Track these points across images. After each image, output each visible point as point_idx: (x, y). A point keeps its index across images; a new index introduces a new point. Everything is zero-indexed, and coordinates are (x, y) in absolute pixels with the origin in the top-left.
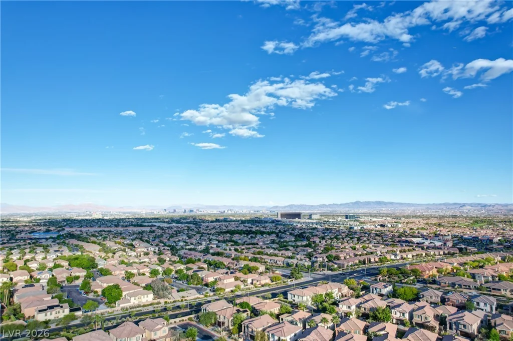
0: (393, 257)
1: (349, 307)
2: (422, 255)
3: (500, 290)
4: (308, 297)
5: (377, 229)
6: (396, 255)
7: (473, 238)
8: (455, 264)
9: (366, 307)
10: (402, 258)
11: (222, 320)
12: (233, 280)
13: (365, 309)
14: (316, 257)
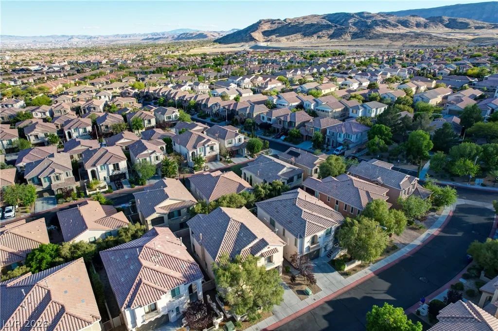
0: (12, 83)
2: (44, 78)
3: (112, 89)
6: (15, 81)
7: (86, 62)
8: (77, 80)
10: (23, 84)
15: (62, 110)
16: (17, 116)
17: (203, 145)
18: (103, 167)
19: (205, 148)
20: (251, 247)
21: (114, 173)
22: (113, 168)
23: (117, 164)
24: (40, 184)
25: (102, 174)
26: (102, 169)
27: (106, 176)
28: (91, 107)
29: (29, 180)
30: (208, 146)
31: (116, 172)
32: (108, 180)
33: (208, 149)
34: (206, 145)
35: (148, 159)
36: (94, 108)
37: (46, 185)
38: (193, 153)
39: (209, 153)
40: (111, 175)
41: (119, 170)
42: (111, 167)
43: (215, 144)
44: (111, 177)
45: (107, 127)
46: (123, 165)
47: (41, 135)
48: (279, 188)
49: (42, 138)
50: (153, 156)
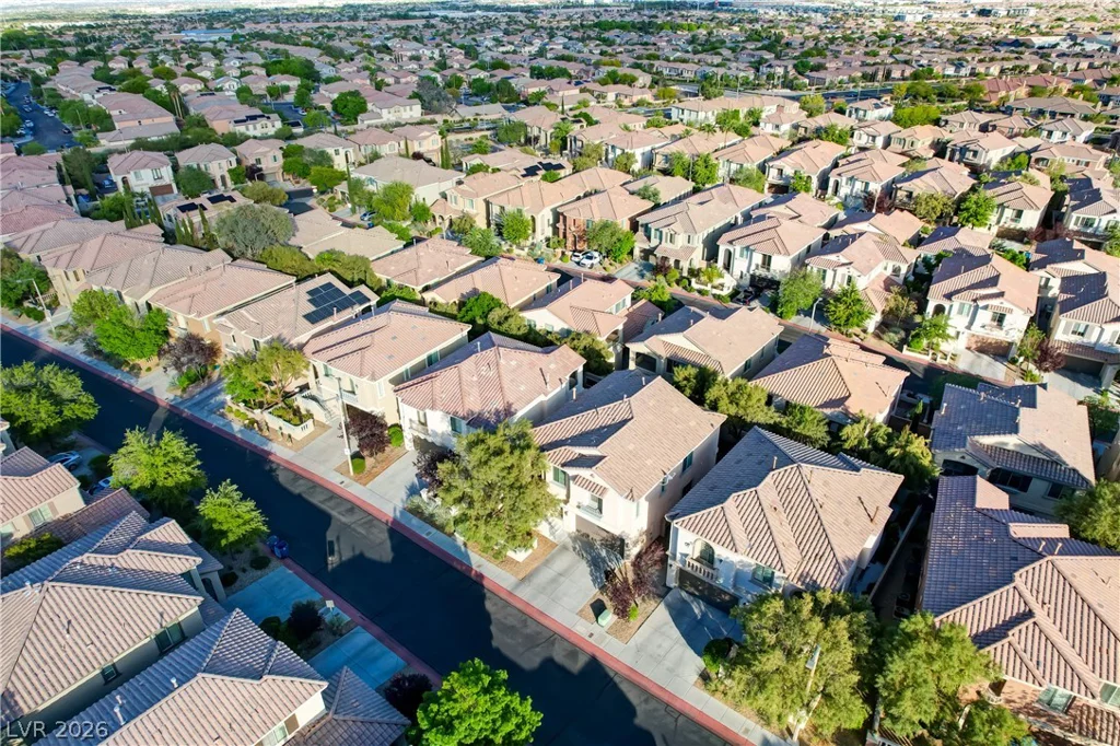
0: (950, 70)
1: (777, 127)
4: (710, 114)
5: (965, 20)
6: (960, 66)
9: (808, 126)
11: (535, 132)
12: (577, 91)
13: (806, 128)
14: (770, 66)
15: (907, 140)
16: (826, 132)
17: (975, 301)
18: (745, 252)
19: (977, 308)
20: (583, 455)
21: (758, 273)
22: (760, 262)
23: (770, 257)
24: (649, 238)
25: (740, 265)
26: (742, 255)
27: (745, 272)
28: (968, 150)
29: (642, 226)
30: (986, 307)
31: (762, 272)
32: (746, 281)
33: (984, 317)
34: (981, 303)
35: (830, 274)
36: (975, 153)
37: (654, 242)
38: (939, 310)
39: (983, 327)
40: (751, 272)
41: (768, 269)
42: (758, 258)
43: (1011, 311)
44: (753, 276)
45: (910, 195)
46: (781, 265)
47: (789, 171)
48: (893, 454)
49: (788, 177)
50: (842, 271)
